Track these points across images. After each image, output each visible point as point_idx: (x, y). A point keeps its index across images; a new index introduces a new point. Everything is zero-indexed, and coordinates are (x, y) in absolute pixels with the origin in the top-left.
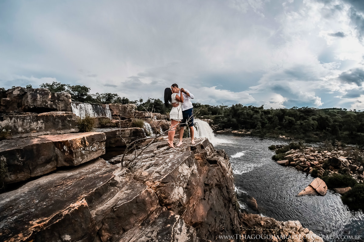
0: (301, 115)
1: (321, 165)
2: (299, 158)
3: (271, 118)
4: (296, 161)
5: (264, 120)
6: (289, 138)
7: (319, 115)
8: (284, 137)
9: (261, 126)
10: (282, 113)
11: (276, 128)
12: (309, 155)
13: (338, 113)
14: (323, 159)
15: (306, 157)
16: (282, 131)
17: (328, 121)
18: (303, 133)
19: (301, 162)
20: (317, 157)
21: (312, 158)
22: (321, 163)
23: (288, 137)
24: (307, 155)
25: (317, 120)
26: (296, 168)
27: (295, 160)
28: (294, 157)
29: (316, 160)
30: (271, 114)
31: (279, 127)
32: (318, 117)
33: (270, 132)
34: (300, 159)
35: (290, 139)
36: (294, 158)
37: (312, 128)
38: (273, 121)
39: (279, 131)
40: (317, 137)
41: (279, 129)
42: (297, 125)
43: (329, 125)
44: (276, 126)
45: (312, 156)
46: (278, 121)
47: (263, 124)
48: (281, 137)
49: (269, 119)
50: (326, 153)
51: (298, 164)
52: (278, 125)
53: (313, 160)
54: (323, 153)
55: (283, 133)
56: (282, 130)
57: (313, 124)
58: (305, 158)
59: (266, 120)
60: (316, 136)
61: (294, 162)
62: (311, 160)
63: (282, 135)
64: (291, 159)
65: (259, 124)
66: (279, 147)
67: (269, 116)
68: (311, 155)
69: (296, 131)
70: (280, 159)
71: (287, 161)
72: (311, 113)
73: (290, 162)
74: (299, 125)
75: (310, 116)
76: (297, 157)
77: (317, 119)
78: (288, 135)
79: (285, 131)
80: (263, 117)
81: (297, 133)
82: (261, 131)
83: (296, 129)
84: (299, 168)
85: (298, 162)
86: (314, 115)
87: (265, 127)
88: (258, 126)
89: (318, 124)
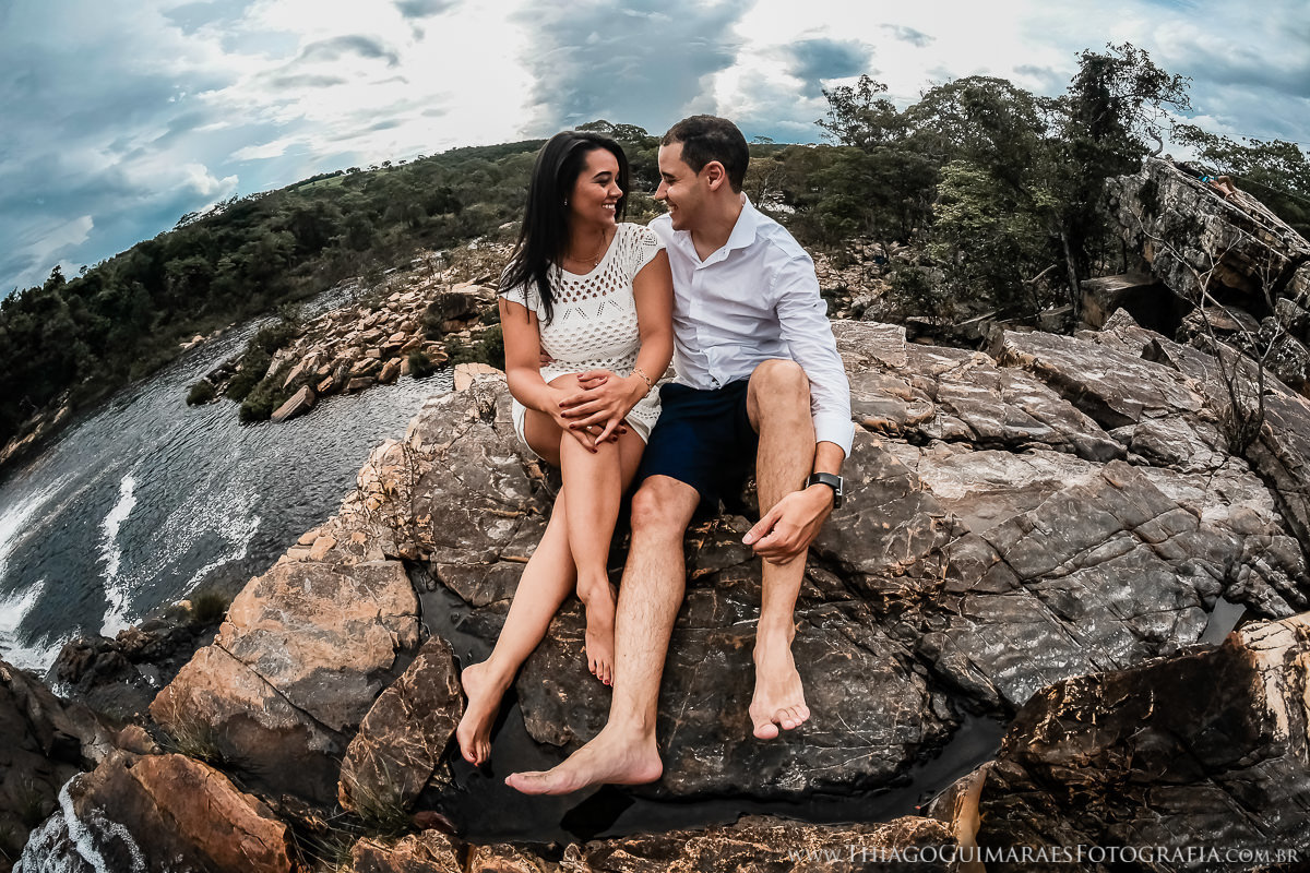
0: (221, 233)
1: (416, 334)
2: (330, 359)
3: (115, 298)
4: (331, 373)
5: (92, 324)
6: (218, 332)
7: (288, 209)
8: (198, 338)
9: (91, 352)
10: (151, 260)
11: (153, 327)
12: (355, 332)
13: (348, 182)
14: (408, 319)
15: (353, 342)
16: (182, 324)
17: (326, 216)
18: (259, 290)
19: (350, 363)
20: (383, 323)
21: (373, 333)
22: (411, 331)
23: (213, 329)
24: (350, 336)
25: (286, 227)
26: (352, 391)
27: (324, 370)
28: (315, 363)
29: (391, 331)
30: (108, 286)
31: (161, 314)
32: (287, 216)
33: (141, 354)
34: (341, 360)
35: (225, 332)
36: (316, 366)
37: (284, 260)
38: (129, 307)
39: (169, 330)
40: (310, 278)
41: (165, 322)
42: (221, 275)
43: (335, 227)
44: (150, 319)
45: (367, 328)
46: (148, 297)
47: (97, 341)
48: (187, 345)
49: (108, 307)
50: (398, 300)
51: (345, 378)
52: (154, 313)
53: (380, 336)
54: (394, 304)
55: (189, 328)
56: (177, 320)
57: (281, 247)
58: (350, 346)
59: (100, 319)
60: (306, 276)
61: (330, 379)
62: (372, 341)
63: (187, 335)
64: (311, 379)
65: (81, 346)
66: (224, 377)
67: (104, 293)
68: (361, 327)
69: (228, 295)
70: (275, 403)
71: (304, 390)
72: (255, 214)
73: (313, 388)
74: (233, 268)
75: (254, 226)
76: (321, 360)
77: (287, 222)
78: (209, 325)
79: (189, 316)
80: (83, 311)
81: (235, 300)
82: (104, 374)
83: (225, 289)
84: (360, 385)
85: (344, 369)
86: (267, 216)
87: (108, 350)
88: (83, 362)
89: (296, 237)
